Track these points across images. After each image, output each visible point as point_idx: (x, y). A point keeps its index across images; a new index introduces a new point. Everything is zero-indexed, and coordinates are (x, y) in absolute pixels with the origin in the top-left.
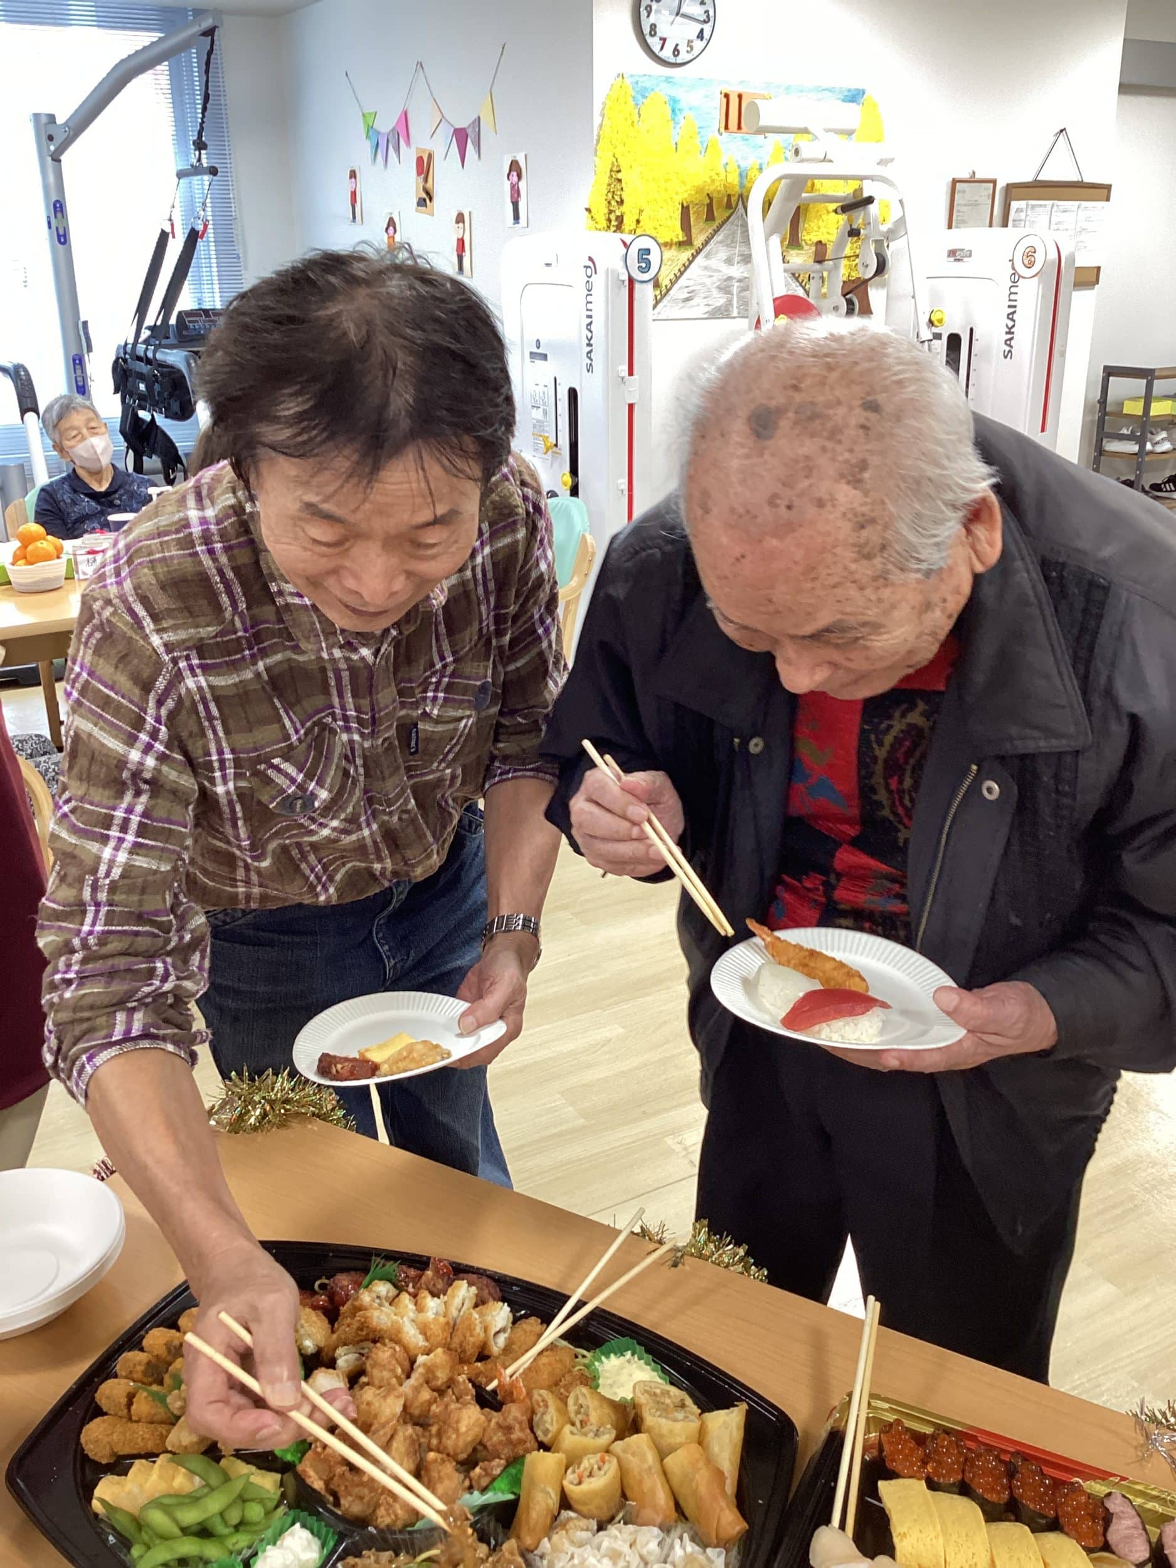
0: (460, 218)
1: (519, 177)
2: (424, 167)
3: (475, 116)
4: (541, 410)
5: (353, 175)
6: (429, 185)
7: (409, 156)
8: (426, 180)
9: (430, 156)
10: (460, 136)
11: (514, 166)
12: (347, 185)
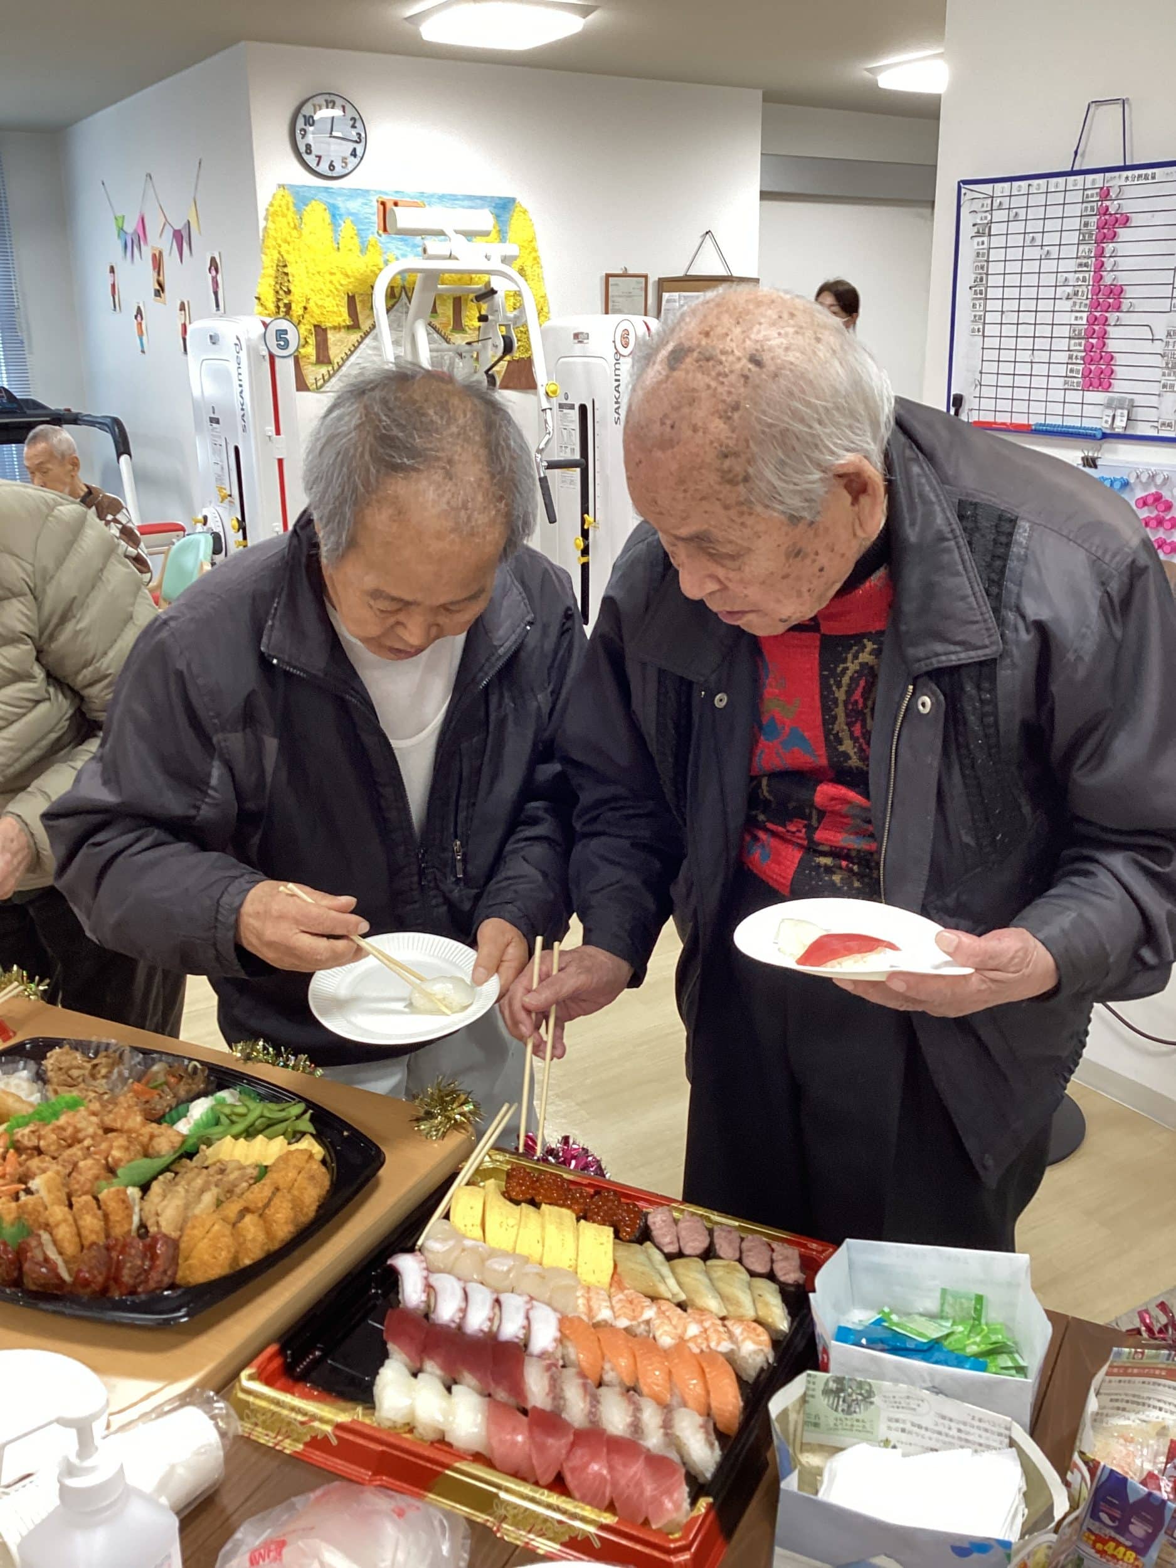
0: (182, 307)
1: (217, 270)
2: (158, 263)
3: (185, 221)
5: (112, 270)
6: (161, 278)
7: (147, 252)
8: (159, 274)
9: (161, 253)
10: (178, 236)
11: (213, 263)
12: (109, 279)
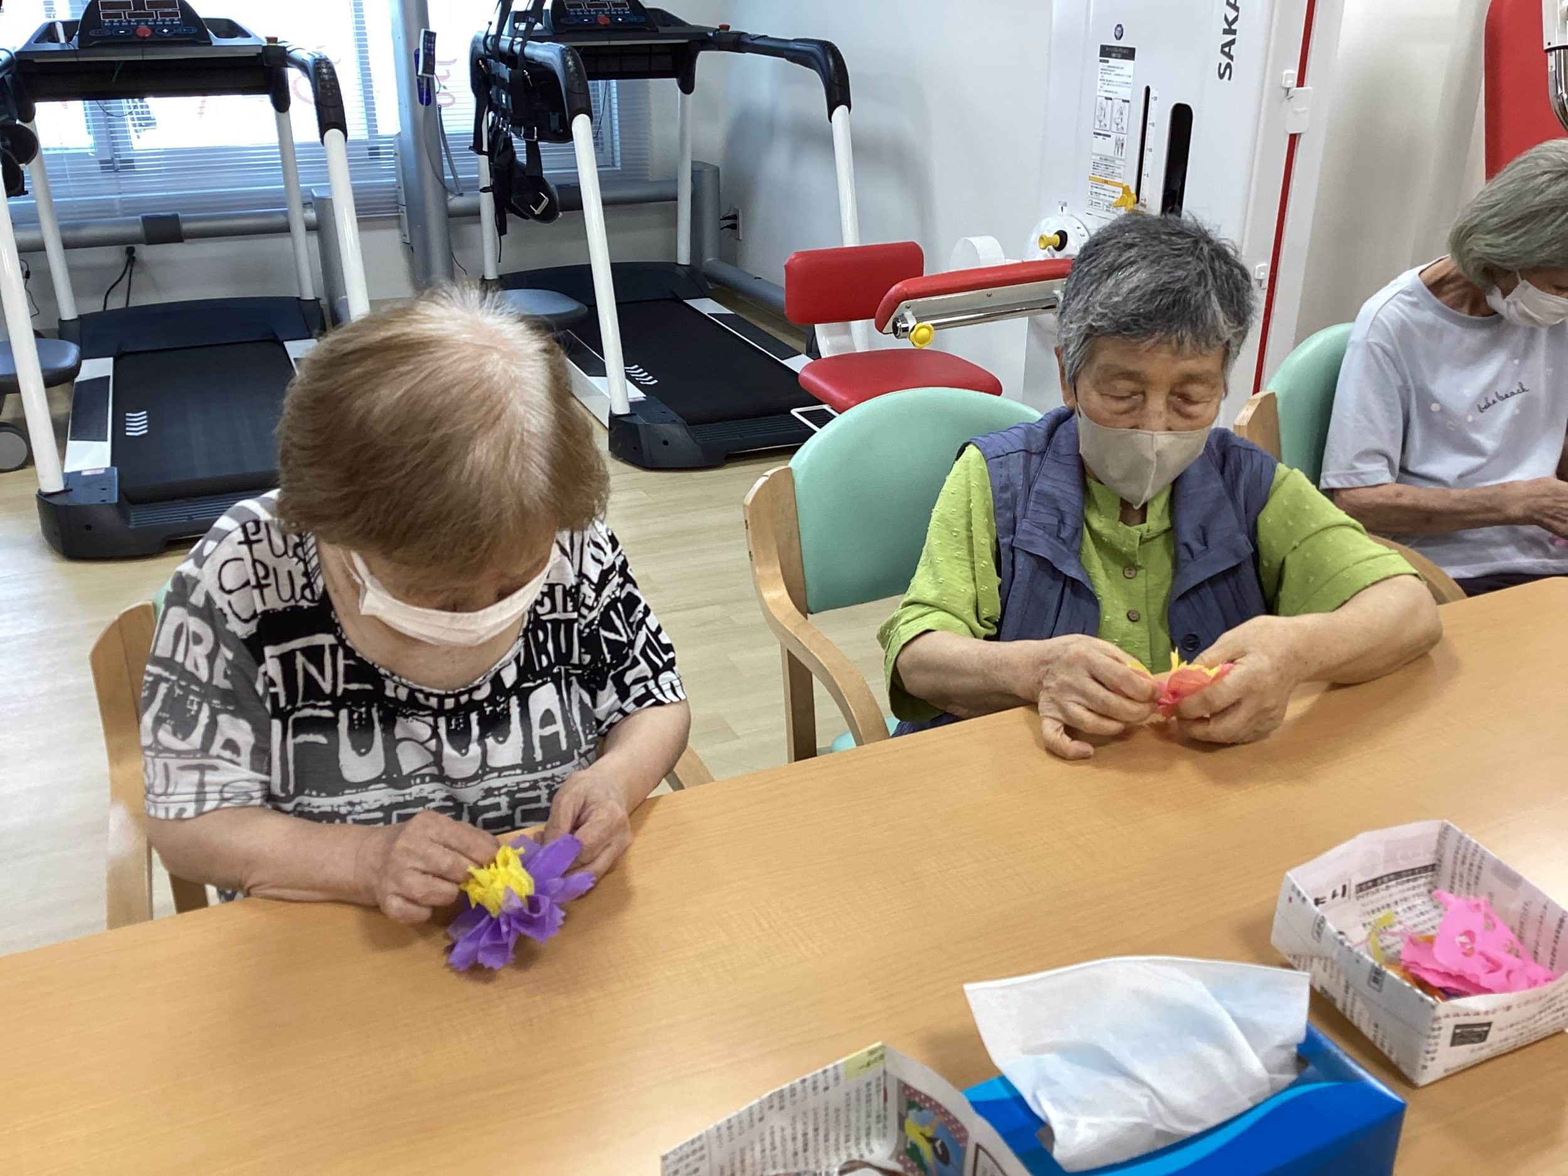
4: (1111, 141)
